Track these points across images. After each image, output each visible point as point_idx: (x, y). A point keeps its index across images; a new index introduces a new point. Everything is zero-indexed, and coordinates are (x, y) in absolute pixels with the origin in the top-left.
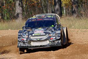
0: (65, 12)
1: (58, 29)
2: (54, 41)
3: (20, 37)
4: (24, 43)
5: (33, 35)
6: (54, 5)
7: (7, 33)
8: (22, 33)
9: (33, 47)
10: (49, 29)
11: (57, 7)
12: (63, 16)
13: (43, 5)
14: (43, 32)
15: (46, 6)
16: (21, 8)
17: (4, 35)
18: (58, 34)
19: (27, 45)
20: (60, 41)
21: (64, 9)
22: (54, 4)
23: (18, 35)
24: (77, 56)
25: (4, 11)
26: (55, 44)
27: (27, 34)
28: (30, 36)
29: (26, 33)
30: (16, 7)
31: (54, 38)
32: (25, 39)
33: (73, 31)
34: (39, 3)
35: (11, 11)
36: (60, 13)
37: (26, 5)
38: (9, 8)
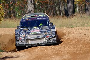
0: (78, 10)
3: (17, 36)
4: (22, 41)
5: (30, 34)
8: (18, 32)
10: (44, 28)
11: (70, 4)
12: (76, 14)
13: (56, 3)
14: (39, 31)
15: (59, 3)
16: (33, 6)
18: (53, 32)
19: (25, 43)
20: (55, 39)
21: (76, 6)
22: (67, 2)
23: (16, 34)
25: (16, 8)
26: (51, 42)
28: (27, 35)
29: (23, 32)
30: (28, 5)
31: (50, 36)
32: (23, 38)
33: (86, 29)
34: (51, 1)
35: (23, 8)
36: (73, 11)
37: (38, 2)
38: (20, 5)
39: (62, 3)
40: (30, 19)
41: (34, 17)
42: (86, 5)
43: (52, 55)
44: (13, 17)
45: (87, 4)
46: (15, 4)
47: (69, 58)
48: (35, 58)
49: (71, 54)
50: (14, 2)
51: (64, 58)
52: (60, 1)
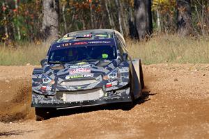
0: (159, 23)
1: (122, 64)
2: (114, 91)
3: (36, 82)
5: (67, 78)
6: (134, 8)
7: (21, 72)
8: (40, 74)
9: (68, 104)
10: (103, 64)
11: (142, 11)
12: (154, 34)
13: (109, 8)
14: (89, 71)
16: (55, 14)
17: (16, 77)
18: (122, 74)
20: (128, 91)
21: (156, 16)
23: (33, 79)
24: (187, 127)
25: (15, 20)
26: (118, 98)
27: (53, 76)
28: (60, 80)
30: (44, 12)
31: (115, 83)
32: (49, 88)
33: (179, 68)
34: (98, 3)
35: (31, 20)
36: (148, 25)
37: (67, 6)
38: (26, 13)
39: (124, 9)
40: (73, 43)
41: (83, 39)
42: (177, 14)
43: (100, 129)
44: (10, 42)
45: (181, 10)
46: (15, 11)
47: (137, 135)
48: (59, 134)
49: (143, 126)
50: (12, 6)
51: (128, 135)
52: (117, 4)
